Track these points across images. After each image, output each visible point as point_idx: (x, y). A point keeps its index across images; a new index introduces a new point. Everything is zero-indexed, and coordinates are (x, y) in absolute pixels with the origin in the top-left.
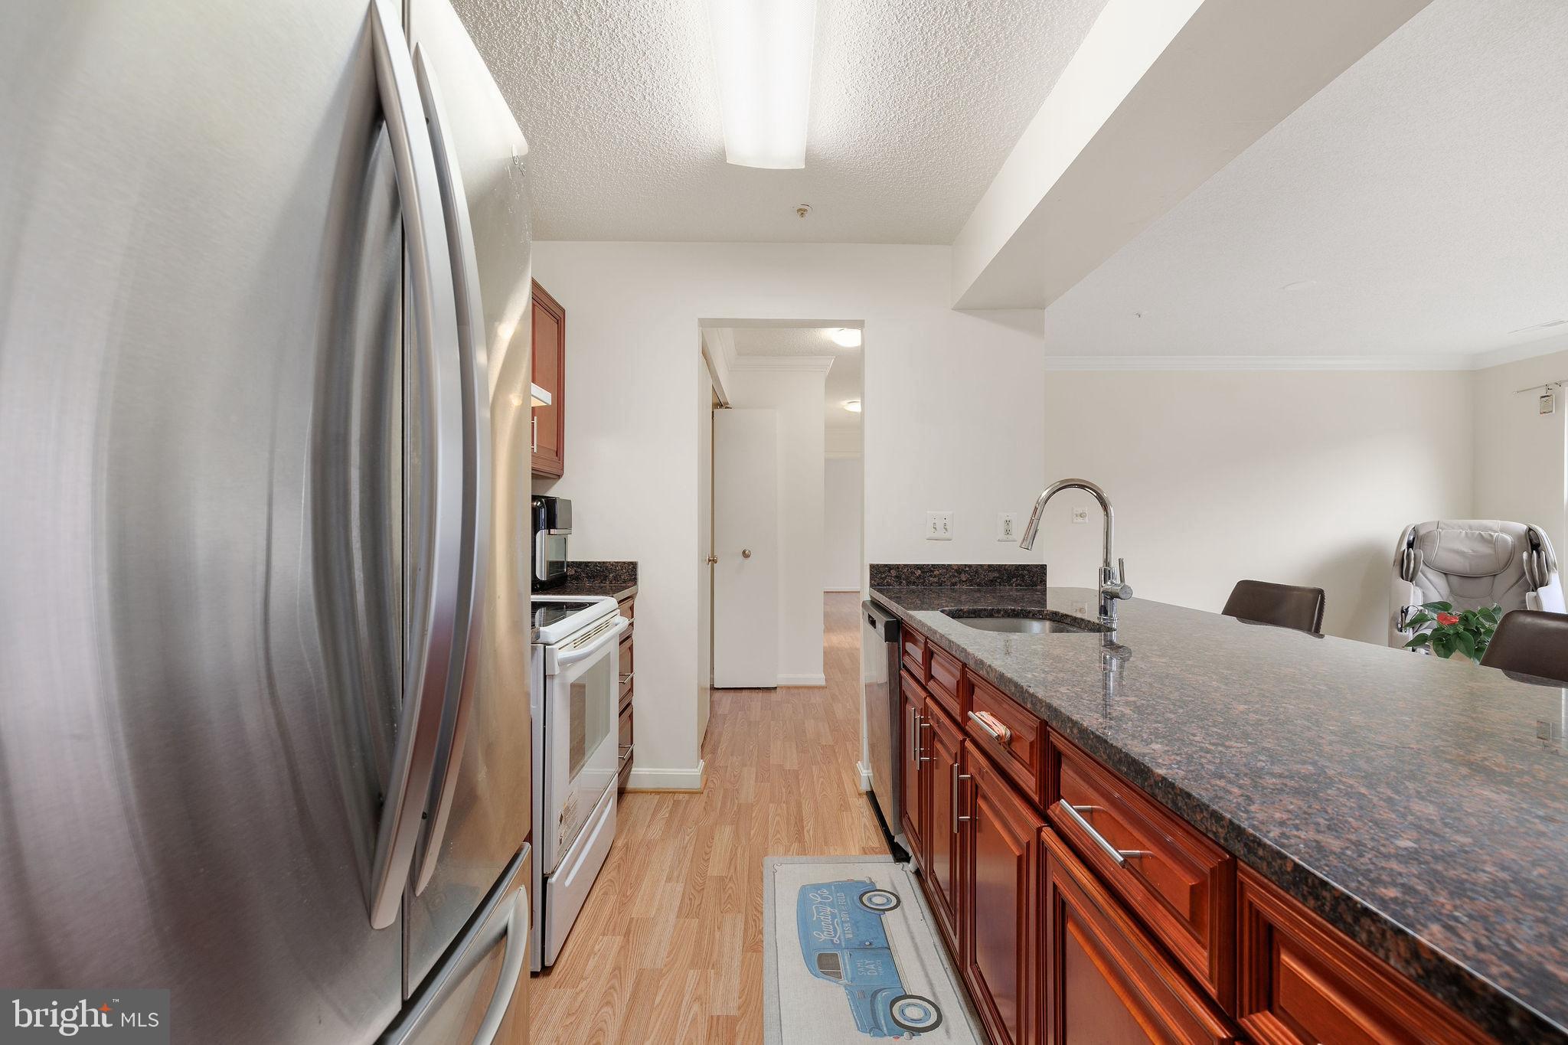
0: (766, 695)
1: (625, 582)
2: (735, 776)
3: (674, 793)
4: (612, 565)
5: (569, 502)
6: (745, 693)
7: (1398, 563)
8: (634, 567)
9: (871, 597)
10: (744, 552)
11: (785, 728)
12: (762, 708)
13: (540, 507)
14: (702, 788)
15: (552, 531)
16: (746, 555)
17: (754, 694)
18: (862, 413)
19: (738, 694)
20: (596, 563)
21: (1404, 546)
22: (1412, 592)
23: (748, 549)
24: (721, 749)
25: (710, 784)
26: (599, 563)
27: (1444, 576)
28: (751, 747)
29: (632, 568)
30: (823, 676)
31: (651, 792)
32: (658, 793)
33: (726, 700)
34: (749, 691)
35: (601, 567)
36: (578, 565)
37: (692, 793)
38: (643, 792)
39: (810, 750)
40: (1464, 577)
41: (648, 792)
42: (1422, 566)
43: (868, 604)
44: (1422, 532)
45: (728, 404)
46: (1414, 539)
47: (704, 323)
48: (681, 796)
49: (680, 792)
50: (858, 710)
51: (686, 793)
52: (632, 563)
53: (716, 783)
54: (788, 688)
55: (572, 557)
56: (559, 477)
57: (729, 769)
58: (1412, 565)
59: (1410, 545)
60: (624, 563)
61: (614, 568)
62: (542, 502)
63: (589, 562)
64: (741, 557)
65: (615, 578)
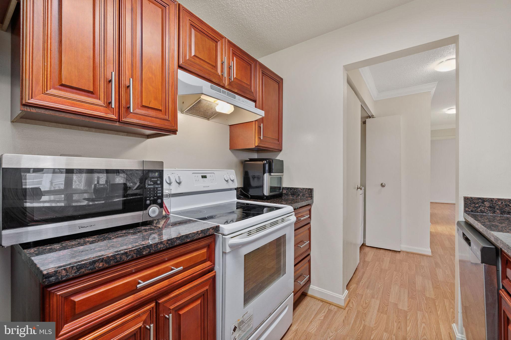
0: (394, 254)
1: (307, 198)
2: (366, 304)
3: (330, 304)
4: (302, 189)
5: (282, 161)
6: (382, 251)
8: (311, 191)
9: (465, 219)
10: (382, 184)
11: (402, 278)
12: (390, 262)
13: (266, 164)
14: (345, 306)
15: (272, 174)
16: (383, 186)
17: (387, 252)
18: (457, 114)
19: (378, 251)
20: (294, 188)
23: (384, 183)
24: (362, 282)
25: (351, 305)
26: (296, 188)
28: (380, 285)
29: (310, 191)
30: (430, 250)
31: (319, 300)
32: (322, 301)
33: (371, 254)
34: (384, 250)
35: (296, 190)
36: (288, 189)
37: (339, 307)
38: (315, 298)
39: (417, 298)
41: (317, 299)
43: (463, 224)
45: (373, 116)
47: (347, 68)
48: (333, 307)
49: (333, 305)
50: (454, 277)
51: (336, 306)
52: (309, 189)
53: (354, 304)
54: (408, 253)
55: (285, 184)
56: (281, 150)
57: (364, 296)
60: (307, 189)
61: (302, 191)
62: (267, 161)
63: (292, 188)
64: (380, 187)
65: (303, 195)
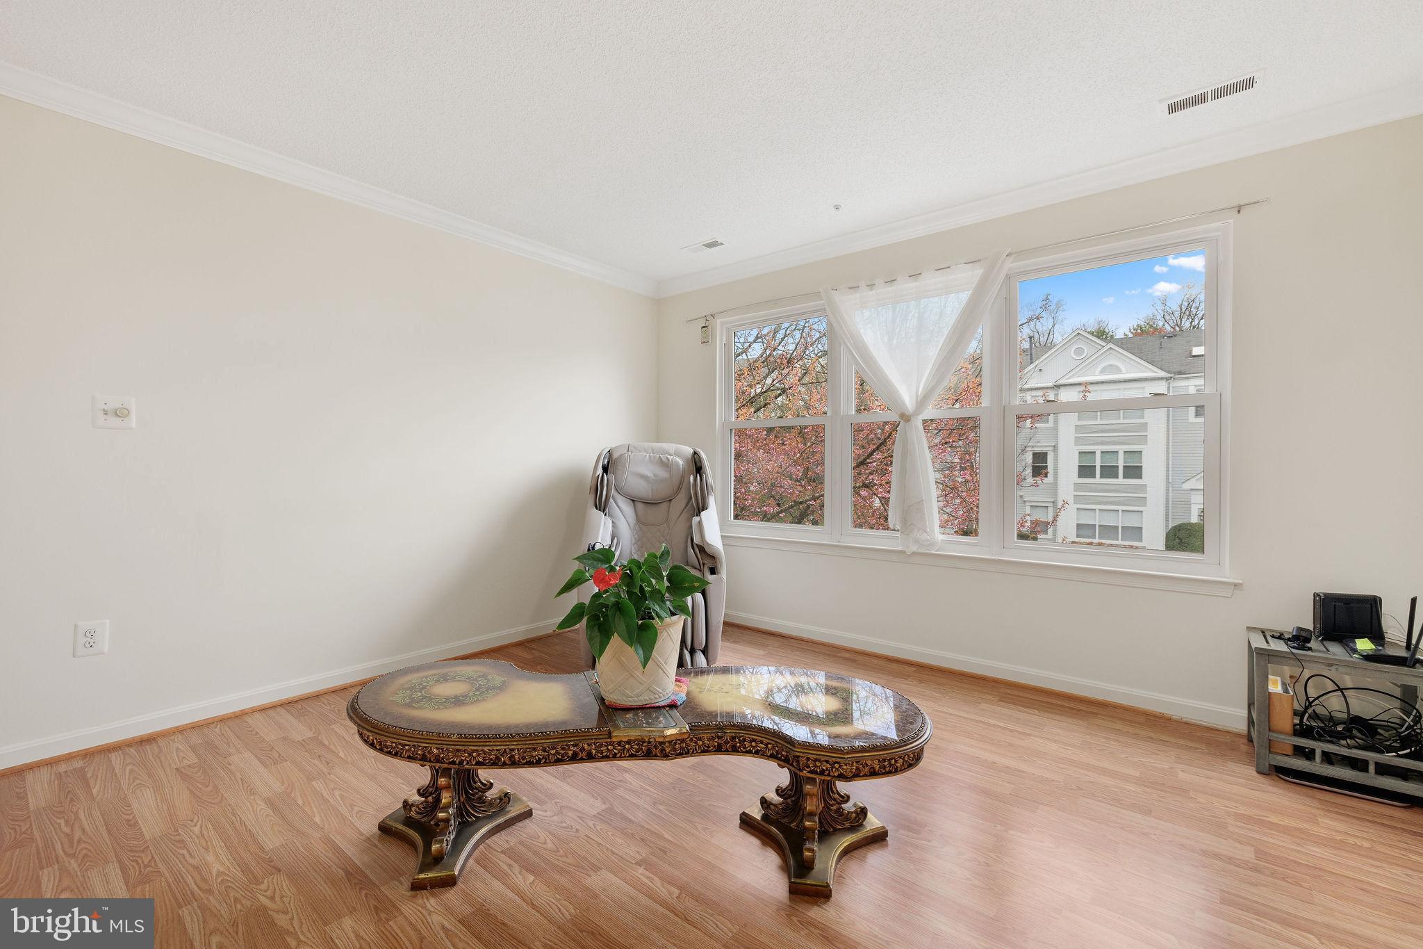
7: (593, 491)
21: (600, 471)
22: (602, 523)
27: (631, 502)
40: (649, 503)
42: (613, 492)
44: (616, 455)
46: (608, 462)
58: (604, 493)
59: (605, 469)
